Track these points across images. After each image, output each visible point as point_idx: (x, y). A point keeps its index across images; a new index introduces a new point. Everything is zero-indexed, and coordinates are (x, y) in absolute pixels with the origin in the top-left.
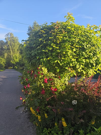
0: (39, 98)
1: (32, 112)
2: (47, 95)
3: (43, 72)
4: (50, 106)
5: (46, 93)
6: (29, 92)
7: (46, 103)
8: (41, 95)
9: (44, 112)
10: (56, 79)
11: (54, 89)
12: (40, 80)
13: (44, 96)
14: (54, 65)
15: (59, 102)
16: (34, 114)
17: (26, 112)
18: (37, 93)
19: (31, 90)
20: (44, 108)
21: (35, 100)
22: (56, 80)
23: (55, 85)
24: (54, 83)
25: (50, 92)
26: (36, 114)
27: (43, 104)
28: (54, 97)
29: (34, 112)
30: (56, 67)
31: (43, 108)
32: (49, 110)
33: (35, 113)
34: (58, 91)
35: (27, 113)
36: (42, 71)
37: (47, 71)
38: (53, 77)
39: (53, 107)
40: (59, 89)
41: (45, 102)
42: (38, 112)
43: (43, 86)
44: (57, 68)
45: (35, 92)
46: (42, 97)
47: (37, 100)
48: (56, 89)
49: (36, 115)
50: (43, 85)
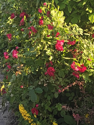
0: (40, 83)
1: (23, 115)
2: (61, 80)
3: (54, 23)
4: (67, 106)
5: (57, 73)
6: (16, 71)
7: (56, 96)
8: (45, 77)
9: (51, 116)
10: (85, 42)
11: (78, 67)
12: (42, 41)
13: (52, 80)
14: (84, 3)
15: (87, 98)
16: (28, 121)
17: (4, 111)
18: (35, 71)
19: (22, 65)
20: (50, 106)
21: (31, 89)
22: (85, 46)
23: (81, 58)
24: (81, 53)
25: (67, 72)
26: (32, 120)
27: (49, 98)
28: (77, 85)
29: (28, 115)
30: (87, 9)
31: (47, 107)
32: (63, 114)
33: (29, 117)
34: (89, 73)
35: (7, 114)
36: (51, 19)
37: (64, 18)
38: (80, 36)
39: (73, 108)
40: (91, 68)
41: (54, 93)
42: (35, 116)
43: (49, 57)
44: (91, 12)
45: (31, 69)
46: (48, 83)
47: (34, 89)
48: (85, 67)
49: (32, 122)
50: (51, 53)
